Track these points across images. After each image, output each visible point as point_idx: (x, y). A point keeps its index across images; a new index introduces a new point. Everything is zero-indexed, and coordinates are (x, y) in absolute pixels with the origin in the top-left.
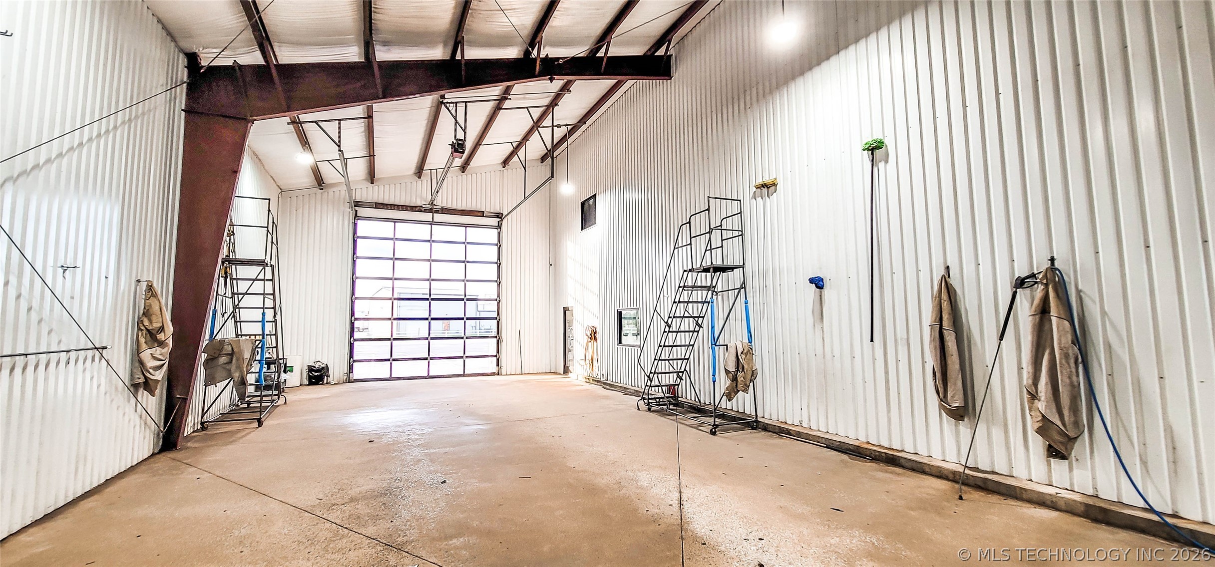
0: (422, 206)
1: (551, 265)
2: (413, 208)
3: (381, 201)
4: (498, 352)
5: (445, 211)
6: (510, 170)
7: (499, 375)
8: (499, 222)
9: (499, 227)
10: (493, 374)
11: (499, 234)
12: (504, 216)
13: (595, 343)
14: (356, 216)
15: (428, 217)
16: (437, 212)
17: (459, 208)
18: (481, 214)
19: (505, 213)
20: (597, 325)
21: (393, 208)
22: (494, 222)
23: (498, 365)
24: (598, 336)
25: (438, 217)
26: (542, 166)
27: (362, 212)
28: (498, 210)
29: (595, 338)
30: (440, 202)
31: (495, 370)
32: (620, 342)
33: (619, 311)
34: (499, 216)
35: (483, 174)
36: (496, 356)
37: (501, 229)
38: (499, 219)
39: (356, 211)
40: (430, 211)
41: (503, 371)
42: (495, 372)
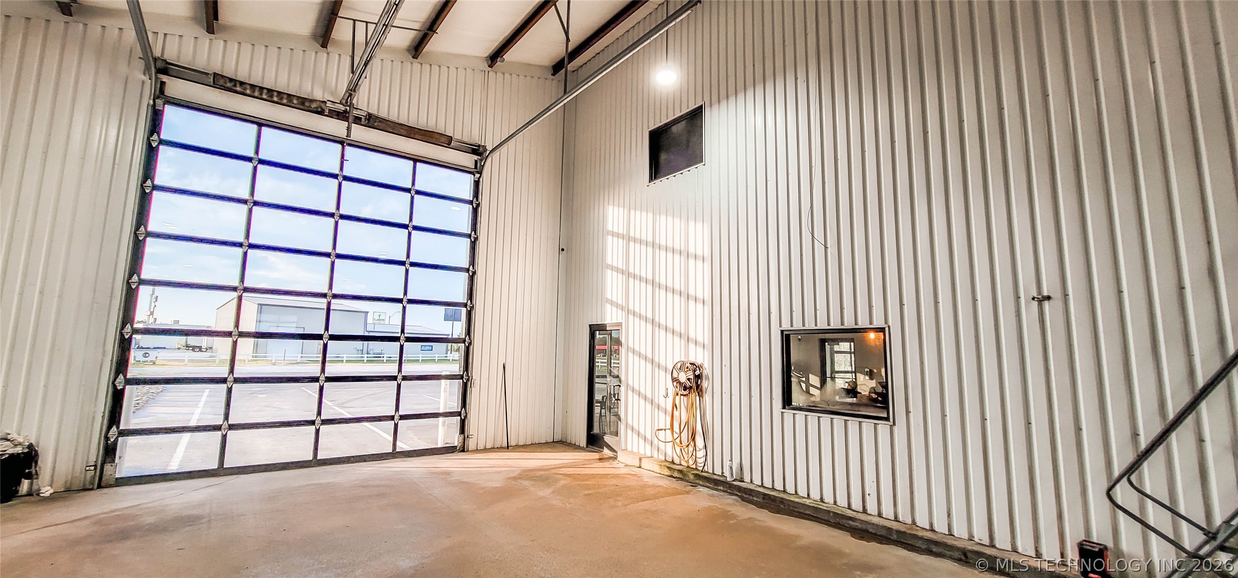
0: (325, 102)
1: (563, 250)
2: (304, 104)
3: (229, 72)
4: (464, 404)
5: (372, 121)
6: (499, 75)
7: (463, 451)
8: (476, 162)
9: (478, 170)
10: (449, 450)
11: (477, 184)
12: (488, 152)
13: (698, 398)
14: (160, 91)
15: (337, 127)
16: (357, 120)
17: (403, 120)
18: (446, 141)
19: (489, 148)
21: (256, 94)
22: (468, 160)
23: (462, 431)
24: (705, 384)
25: (359, 133)
26: (553, 80)
27: (176, 87)
28: (476, 139)
29: (699, 390)
30: (364, 102)
31: (456, 440)
32: (787, 401)
33: (785, 333)
34: (477, 150)
35: (453, 70)
36: (459, 414)
37: (481, 173)
38: (476, 157)
39: (163, 84)
40: (342, 116)
41: (471, 444)
42: (456, 444)
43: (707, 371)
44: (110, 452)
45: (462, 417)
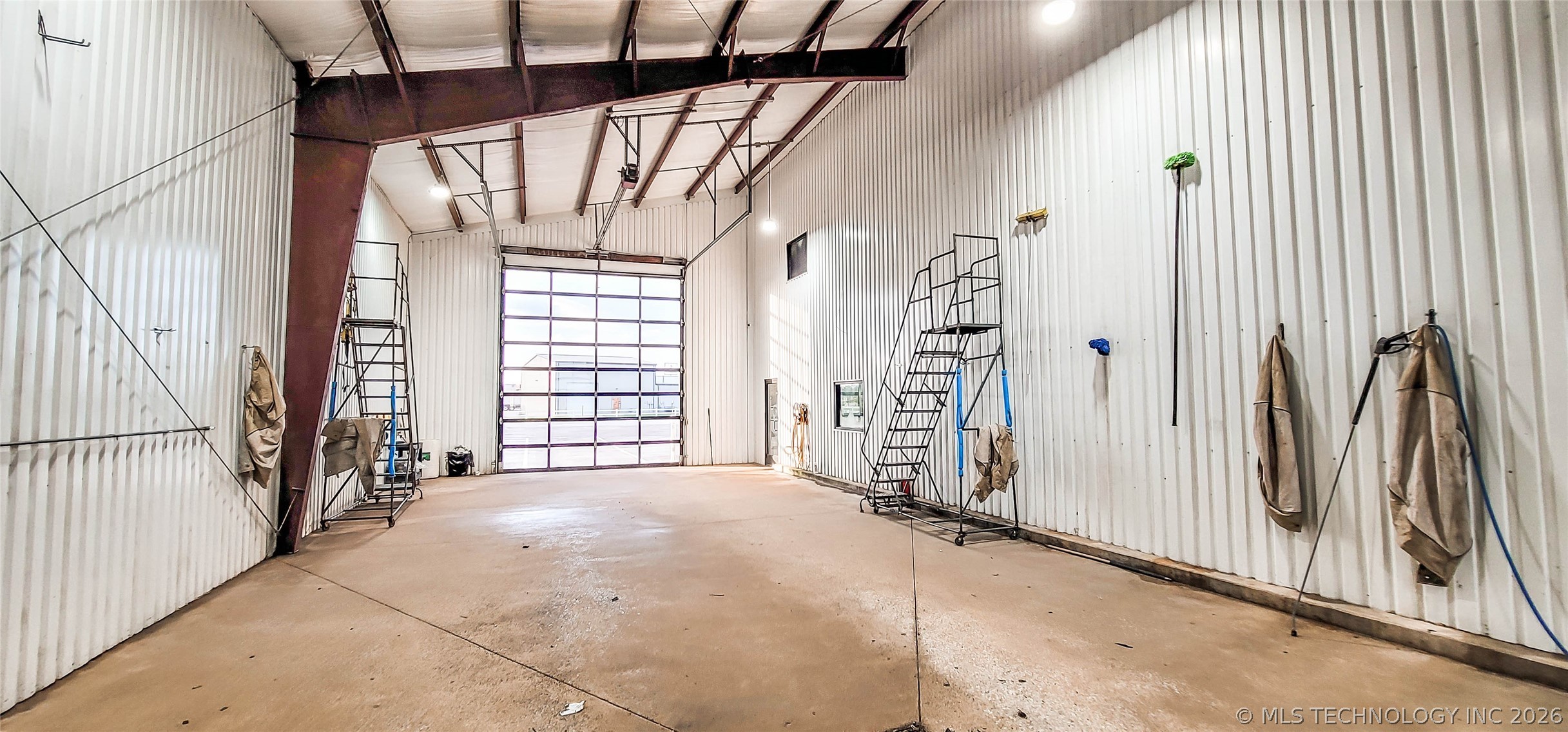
0: (584, 251)
1: (749, 325)
2: (573, 254)
3: (533, 245)
4: (682, 436)
5: (614, 257)
6: (695, 204)
7: (683, 465)
8: (682, 270)
9: (682, 276)
10: (676, 465)
11: (682, 285)
12: (688, 263)
13: (805, 425)
14: (504, 266)
15: (592, 264)
16: (604, 258)
17: (631, 252)
18: (660, 260)
19: (690, 259)
20: (808, 402)
21: (549, 254)
22: (676, 270)
23: (682, 453)
24: (809, 417)
25: (606, 265)
26: (736, 197)
27: (511, 259)
28: (680, 255)
29: (806, 420)
30: (608, 246)
31: (678, 459)
32: (838, 424)
33: (836, 384)
34: (682, 262)
35: (662, 209)
36: (679, 442)
37: (684, 279)
38: (681, 267)
39: (504, 258)
40: (596, 257)
41: (689, 461)
42: (678, 461)
43: (809, 409)
44: (500, 456)
45: (681, 442)
